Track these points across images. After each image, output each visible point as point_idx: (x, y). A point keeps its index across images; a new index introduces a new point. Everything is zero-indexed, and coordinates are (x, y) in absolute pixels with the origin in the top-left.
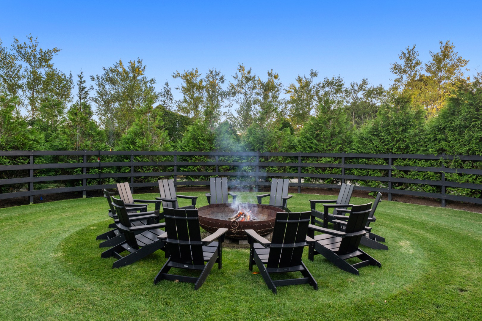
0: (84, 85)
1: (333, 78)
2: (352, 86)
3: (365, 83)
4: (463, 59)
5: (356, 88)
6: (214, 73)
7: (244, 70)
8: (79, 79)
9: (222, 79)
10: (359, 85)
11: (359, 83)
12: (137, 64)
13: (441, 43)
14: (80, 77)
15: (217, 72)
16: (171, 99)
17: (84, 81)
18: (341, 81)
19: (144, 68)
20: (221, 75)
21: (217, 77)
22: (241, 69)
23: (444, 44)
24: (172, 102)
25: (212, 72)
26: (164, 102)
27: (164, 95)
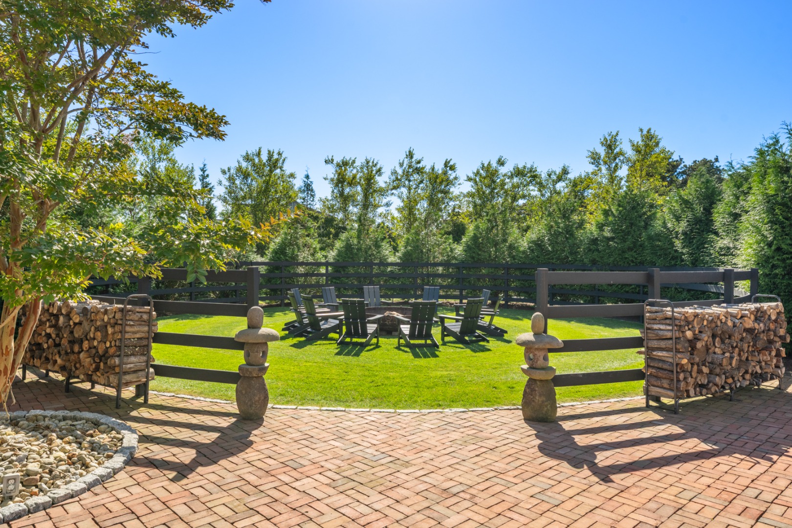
0: (207, 180)
1: (525, 167)
2: (549, 175)
3: (565, 171)
4: (667, 150)
5: (554, 177)
6: (371, 164)
7: (412, 157)
8: (202, 173)
9: (379, 170)
10: (557, 173)
11: (558, 171)
12: (276, 156)
13: (641, 130)
14: (203, 170)
15: (375, 162)
16: (313, 196)
17: (208, 176)
18: (534, 172)
19: (284, 160)
20: (378, 167)
21: (374, 169)
22: (410, 155)
23: (645, 132)
24: (313, 200)
25: (368, 162)
26: (304, 199)
27: (304, 190)
